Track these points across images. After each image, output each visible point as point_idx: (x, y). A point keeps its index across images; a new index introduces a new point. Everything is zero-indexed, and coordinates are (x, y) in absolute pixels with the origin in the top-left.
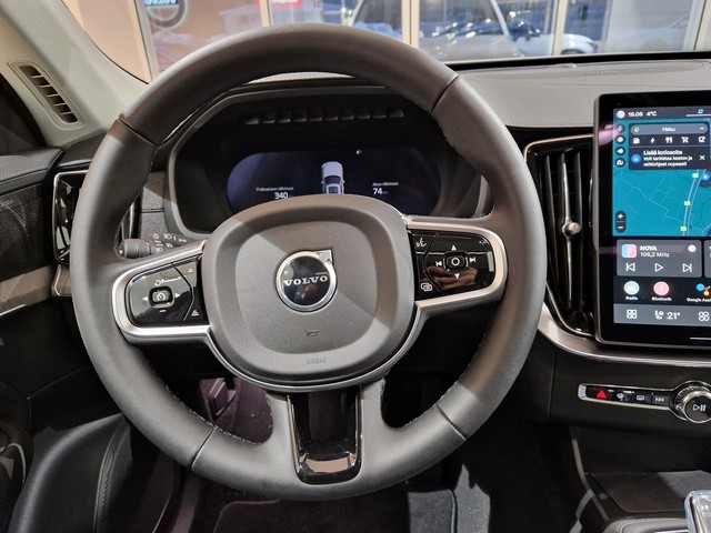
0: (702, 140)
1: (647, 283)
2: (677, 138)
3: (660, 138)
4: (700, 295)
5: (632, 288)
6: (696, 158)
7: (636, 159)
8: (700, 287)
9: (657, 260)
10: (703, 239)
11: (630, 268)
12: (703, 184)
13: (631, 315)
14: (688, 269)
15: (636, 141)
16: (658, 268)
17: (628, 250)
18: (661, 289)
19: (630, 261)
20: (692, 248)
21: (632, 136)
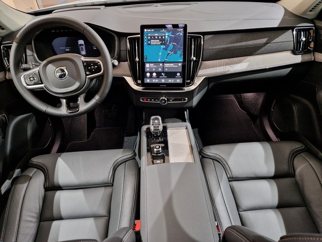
0: (164, 37)
1: (151, 73)
2: (158, 37)
3: (154, 37)
4: (162, 76)
5: (148, 74)
6: (162, 42)
7: (149, 42)
8: (162, 74)
9: (154, 67)
10: (163, 62)
11: (148, 70)
12: (164, 49)
13: (148, 81)
14: (160, 70)
15: (149, 38)
16: (154, 69)
17: (147, 65)
18: (154, 74)
19: (148, 68)
20: (161, 65)
21: (148, 36)
